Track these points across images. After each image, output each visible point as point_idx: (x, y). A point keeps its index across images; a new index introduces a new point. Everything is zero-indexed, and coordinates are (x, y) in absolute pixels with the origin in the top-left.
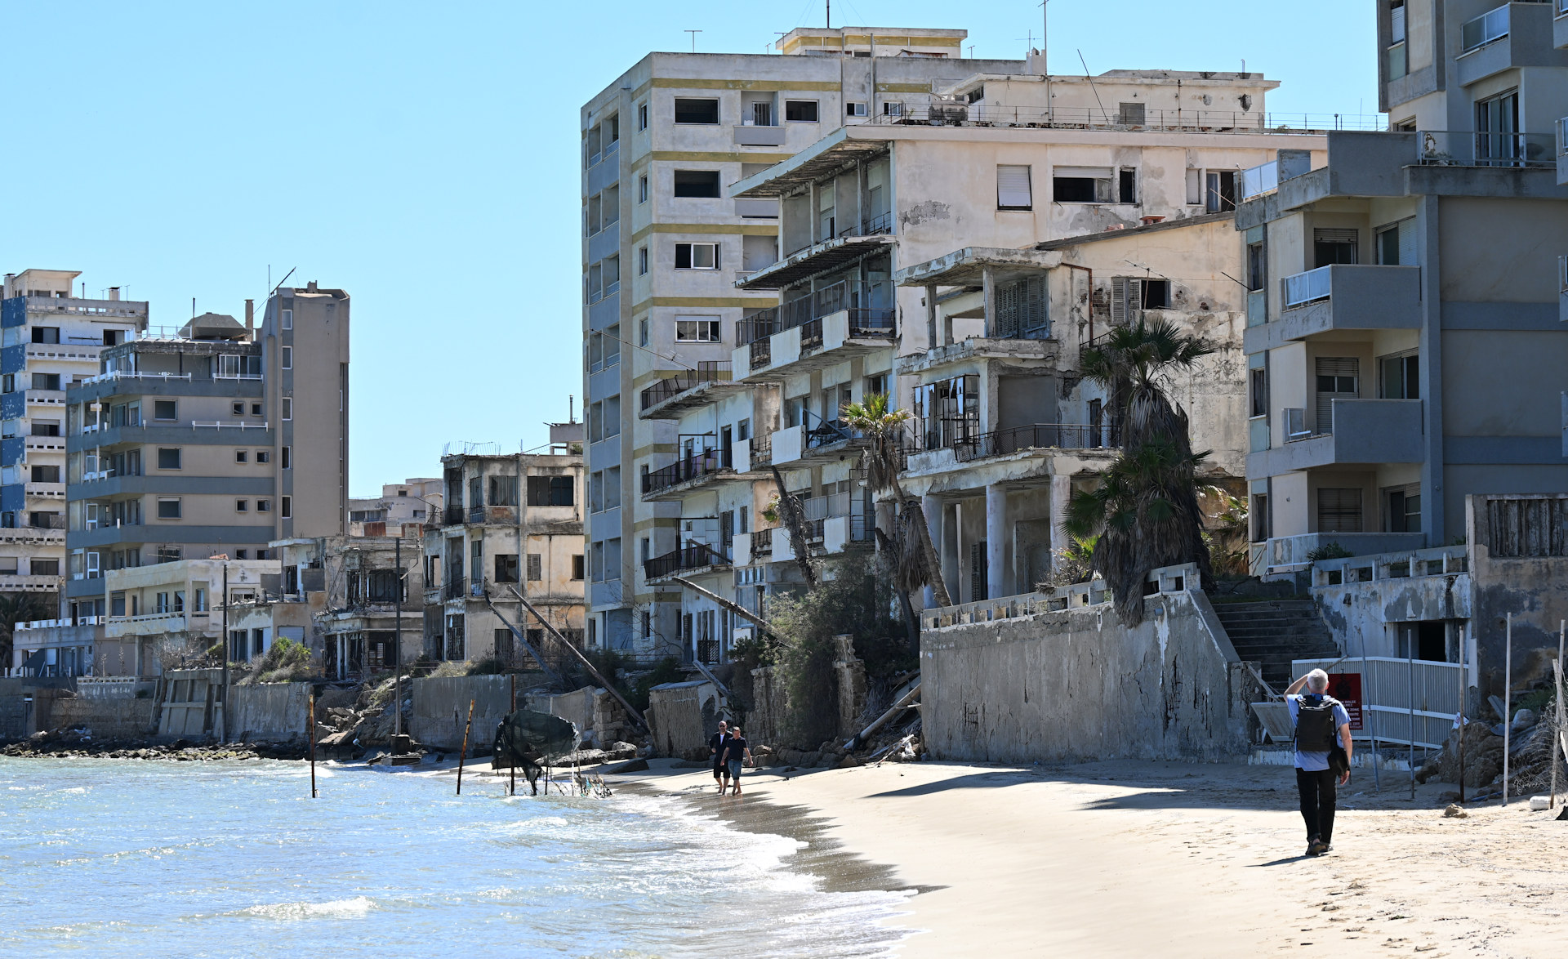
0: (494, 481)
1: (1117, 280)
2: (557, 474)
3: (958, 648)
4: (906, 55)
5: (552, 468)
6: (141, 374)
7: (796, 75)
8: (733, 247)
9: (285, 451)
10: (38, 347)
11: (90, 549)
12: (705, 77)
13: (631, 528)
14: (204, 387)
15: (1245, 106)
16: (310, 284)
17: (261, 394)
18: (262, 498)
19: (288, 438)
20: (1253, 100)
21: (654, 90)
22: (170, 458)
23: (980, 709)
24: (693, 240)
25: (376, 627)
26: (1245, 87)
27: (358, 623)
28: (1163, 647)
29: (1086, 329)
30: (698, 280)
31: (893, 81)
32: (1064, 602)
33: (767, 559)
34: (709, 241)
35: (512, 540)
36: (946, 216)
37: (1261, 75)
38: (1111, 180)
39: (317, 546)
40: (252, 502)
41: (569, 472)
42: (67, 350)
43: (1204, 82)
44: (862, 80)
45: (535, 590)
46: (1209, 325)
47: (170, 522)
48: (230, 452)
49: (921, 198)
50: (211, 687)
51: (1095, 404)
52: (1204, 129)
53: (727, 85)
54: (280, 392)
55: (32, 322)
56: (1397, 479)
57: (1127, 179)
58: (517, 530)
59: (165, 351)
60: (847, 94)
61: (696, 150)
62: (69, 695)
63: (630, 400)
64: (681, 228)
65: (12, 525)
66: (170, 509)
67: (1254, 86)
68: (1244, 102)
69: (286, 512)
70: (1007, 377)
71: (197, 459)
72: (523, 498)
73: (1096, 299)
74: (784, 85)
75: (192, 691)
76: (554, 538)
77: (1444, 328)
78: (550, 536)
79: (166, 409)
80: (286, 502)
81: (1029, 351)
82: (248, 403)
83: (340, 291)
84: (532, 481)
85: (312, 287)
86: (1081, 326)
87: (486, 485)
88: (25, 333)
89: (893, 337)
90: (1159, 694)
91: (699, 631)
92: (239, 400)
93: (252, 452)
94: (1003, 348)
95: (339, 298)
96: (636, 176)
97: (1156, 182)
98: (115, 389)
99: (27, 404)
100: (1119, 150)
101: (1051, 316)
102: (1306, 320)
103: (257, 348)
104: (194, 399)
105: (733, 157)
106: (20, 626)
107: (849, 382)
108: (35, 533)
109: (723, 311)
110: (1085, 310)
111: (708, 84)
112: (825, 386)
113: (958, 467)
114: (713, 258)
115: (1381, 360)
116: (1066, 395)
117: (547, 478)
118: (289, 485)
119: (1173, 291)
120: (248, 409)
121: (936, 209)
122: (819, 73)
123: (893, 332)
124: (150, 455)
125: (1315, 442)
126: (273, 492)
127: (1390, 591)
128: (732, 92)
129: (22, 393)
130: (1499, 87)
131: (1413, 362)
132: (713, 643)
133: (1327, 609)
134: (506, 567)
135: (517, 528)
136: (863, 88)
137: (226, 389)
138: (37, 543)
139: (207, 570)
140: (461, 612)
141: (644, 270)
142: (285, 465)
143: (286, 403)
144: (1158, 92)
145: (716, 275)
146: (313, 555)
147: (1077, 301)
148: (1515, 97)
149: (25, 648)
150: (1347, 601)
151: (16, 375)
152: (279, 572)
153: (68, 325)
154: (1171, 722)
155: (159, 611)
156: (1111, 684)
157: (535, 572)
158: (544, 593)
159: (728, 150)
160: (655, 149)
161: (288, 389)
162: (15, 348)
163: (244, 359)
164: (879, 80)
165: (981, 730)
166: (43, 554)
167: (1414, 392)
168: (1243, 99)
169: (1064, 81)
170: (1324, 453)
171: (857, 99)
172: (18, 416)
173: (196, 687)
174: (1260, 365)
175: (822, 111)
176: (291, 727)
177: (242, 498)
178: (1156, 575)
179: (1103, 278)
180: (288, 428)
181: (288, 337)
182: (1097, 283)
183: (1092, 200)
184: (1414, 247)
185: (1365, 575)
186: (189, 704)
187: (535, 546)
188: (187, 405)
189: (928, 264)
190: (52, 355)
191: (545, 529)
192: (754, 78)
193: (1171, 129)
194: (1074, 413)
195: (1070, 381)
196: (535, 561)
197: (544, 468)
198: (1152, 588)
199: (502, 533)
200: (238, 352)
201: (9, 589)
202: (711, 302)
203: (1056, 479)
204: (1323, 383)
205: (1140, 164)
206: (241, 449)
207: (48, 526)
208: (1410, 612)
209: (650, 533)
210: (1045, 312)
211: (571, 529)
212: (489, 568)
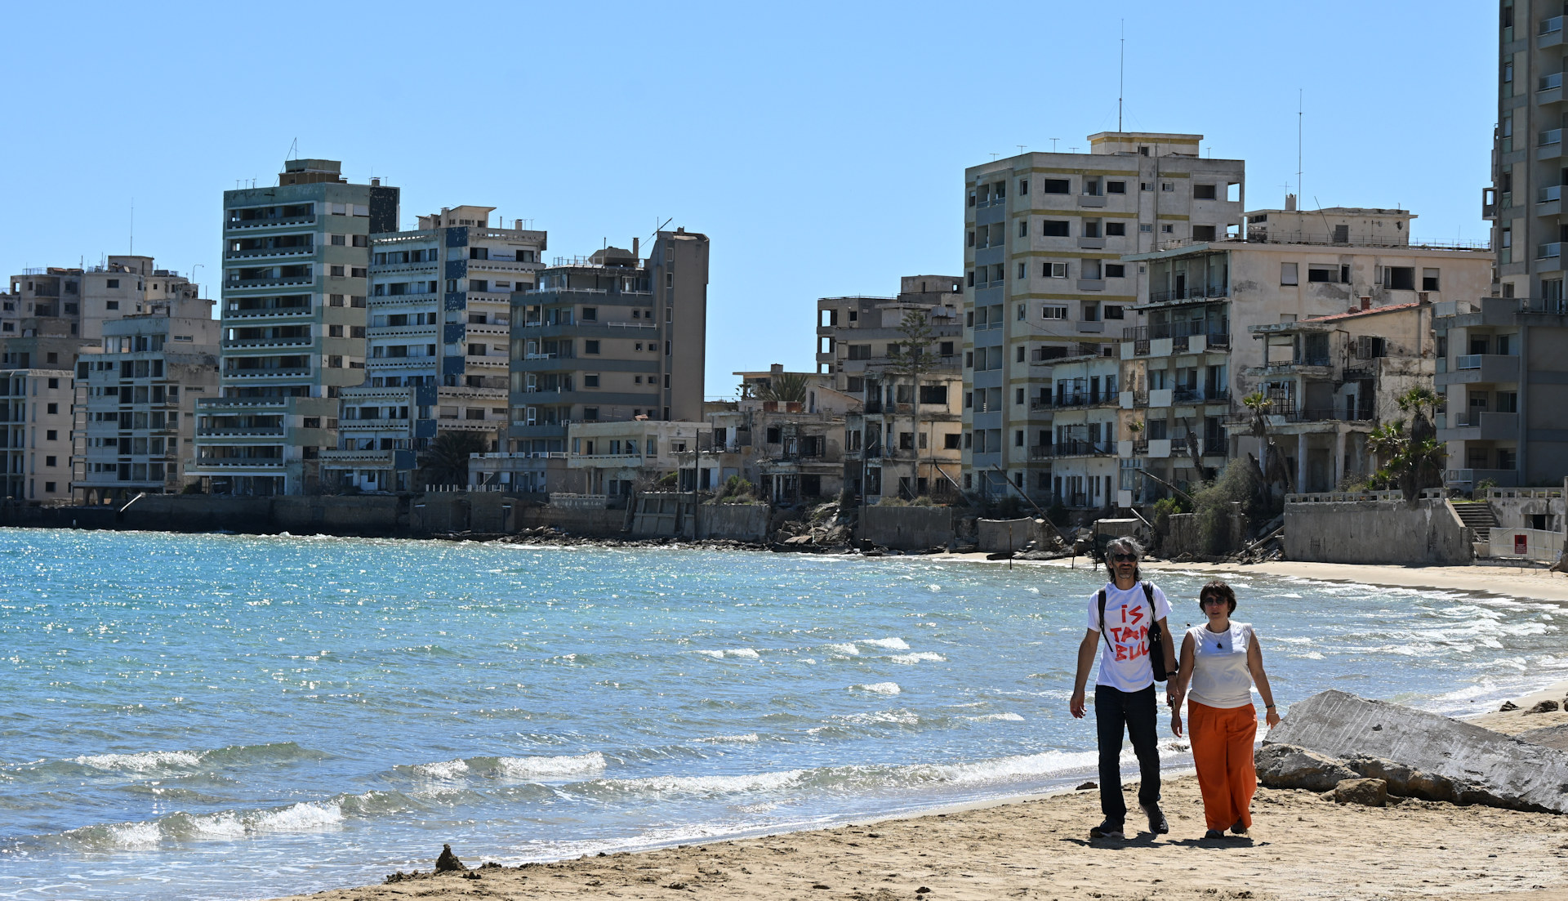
0: (900, 388)
1: (1361, 338)
2: (937, 384)
3: (1308, 513)
4: (1174, 156)
5: (934, 381)
6: (574, 290)
7: (1114, 166)
8: (1076, 265)
9: (667, 344)
10: (475, 262)
11: (530, 406)
12: (1063, 167)
13: (1008, 424)
14: (614, 298)
15: (1400, 227)
16: (679, 229)
17: (651, 305)
18: (651, 375)
19: (670, 335)
20: (1404, 224)
21: (1033, 173)
22: (593, 347)
23: (1322, 540)
24: (1053, 261)
25: (806, 472)
26: (1400, 218)
27: (794, 469)
28: (1428, 519)
29: (1346, 361)
30: (1056, 284)
31: (1168, 171)
32: (1374, 498)
33: (1145, 456)
34: (1063, 261)
35: (910, 424)
36: (1255, 288)
37: (1408, 212)
38: (1337, 271)
39: (745, 417)
40: (645, 377)
41: (944, 384)
42: (493, 264)
43: (1379, 215)
44: (1150, 170)
45: (924, 454)
46: (1410, 365)
47: (592, 390)
48: (631, 343)
49: (1243, 279)
50: (679, 504)
51: (1351, 398)
52: (1384, 246)
53: (1074, 171)
54: (665, 304)
55: (471, 244)
56: (1504, 445)
57: (1345, 270)
58: (914, 418)
59: (587, 274)
60: (1142, 177)
61: (1055, 209)
62: (540, 506)
63: (1009, 350)
64: (1047, 254)
65: (453, 384)
66: (592, 381)
67: (1404, 218)
68: (1399, 226)
69: (667, 385)
70: (1310, 383)
71: (610, 347)
72: (918, 399)
73: (1351, 347)
74: (1107, 172)
75: (662, 506)
76: (935, 424)
77: (1528, 382)
78: (932, 422)
79: (590, 314)
80: (667, 377)
81: (1319, 371)
82: (642, 310)
83: (702, 235)
84: (922, 388)
85: (681, 231)
86: (1344, 359)
87: (895, 390)
88: (466, 252)
89: (1228, 349)
90: (1426, 538)
91: (1067, 487)
92: (636, 308)
93: (645, 344)
94: (1309, 370)
95: (701, 241)
96: (1017, 221)
97: (1360, 272)
98: (557, 299)
99: (467, 301)
100: (1341, 256)
101: (1330, 354)
102: (1468, 376)
103: (647, 272)
104: (608, 307)
105: (1077, 213)
106: (472, 455)
107: (1196, 368)
108: (470, 391)
109: (1069, 302)
110: (1346, 351)
111: (1064, 171)
112: (1178, 366)
113: (1284, 424)
114: (1063, 271)
115: (1498, 393)
116: (1336, 392)
117: (931, 387)
118: (669, 368)
119: (1386, 343)
120: (642, 314)
121: (1251, 285)
122: (1126, 166)
123: (1228, 347)
124: (580, 344)
125: (1471, 429)
126: (658, 370)
127: (1524, 503)
128: (1077, 176)
129: (464, 294)
130: (1554, 276)
131: (1514, 396)
132: (1080, 494)
133: (1494, 507)
134: (906, 439)
135: (913, 416)
136: (1151, 175)
137: (629, 301)
138: (471, 398)
139: (656, 428)
140: (878, 466)
141: (1022, 276)
142: (667, 353)
143: (668, 311)
144: (1355, 219)
145: (1065, 282)
146: (741, 422)
147: (1342, 347)
148: (1561, 282)
149: (481, 471)
150: (1504, 505)
151: (458, 281)
152: (711, 431)
153: (494, 248)
154: (1431, 549)
155: (611, 453)
156: (1400, 532)
157: (923, 444)
158: (928, 456)
159: (1074, 209)
160: (1033, 208)
161: (670, 302)
162: (458, 262)
163: (638, 280)
164: (1161, 170)
165: (1322, 549)
166: (475, 405)
167: (1514, 409)
168: (1398, 224)
169: (1308, 213)
170: (1475, 434)
171: (1147, 181)
172: (460, 309)
173: (665, 505)
174: (1442, 390)
175: (1128, 188)
176: (752, 532)
177: (638, 374)
178: (1426, 491)
179: (1355, 336)
180: (670, 327)
181: (671, 267)
182: (1351, 339)
183: (1327, 281)
184: (1517, 345)
185: (1510, 495)
186: (660, 515)
187: (924, 428)
188: (603, 311)
189: (1270, 326)
190: (484, 267)
191: (930, 418)
192: (1089, 168)
193: (1368, 245)
194: (1340, 401)
195: (1338, 385)
196: (923, 436)
197: (930, 381)
198: (1425, 496)
199: (904, 420)
200: (634, 275)
201: (454, 429)
202: (1063, 297)
203: (1339, 434)
204: (1472, 402)
205: (1351, 263)
206: (638, 341)
207: (479, 386)
208: (1531, 511)
209: (1025, 429)
210: (1327, 352)
211: (946, 418)
212: (897, 441)
